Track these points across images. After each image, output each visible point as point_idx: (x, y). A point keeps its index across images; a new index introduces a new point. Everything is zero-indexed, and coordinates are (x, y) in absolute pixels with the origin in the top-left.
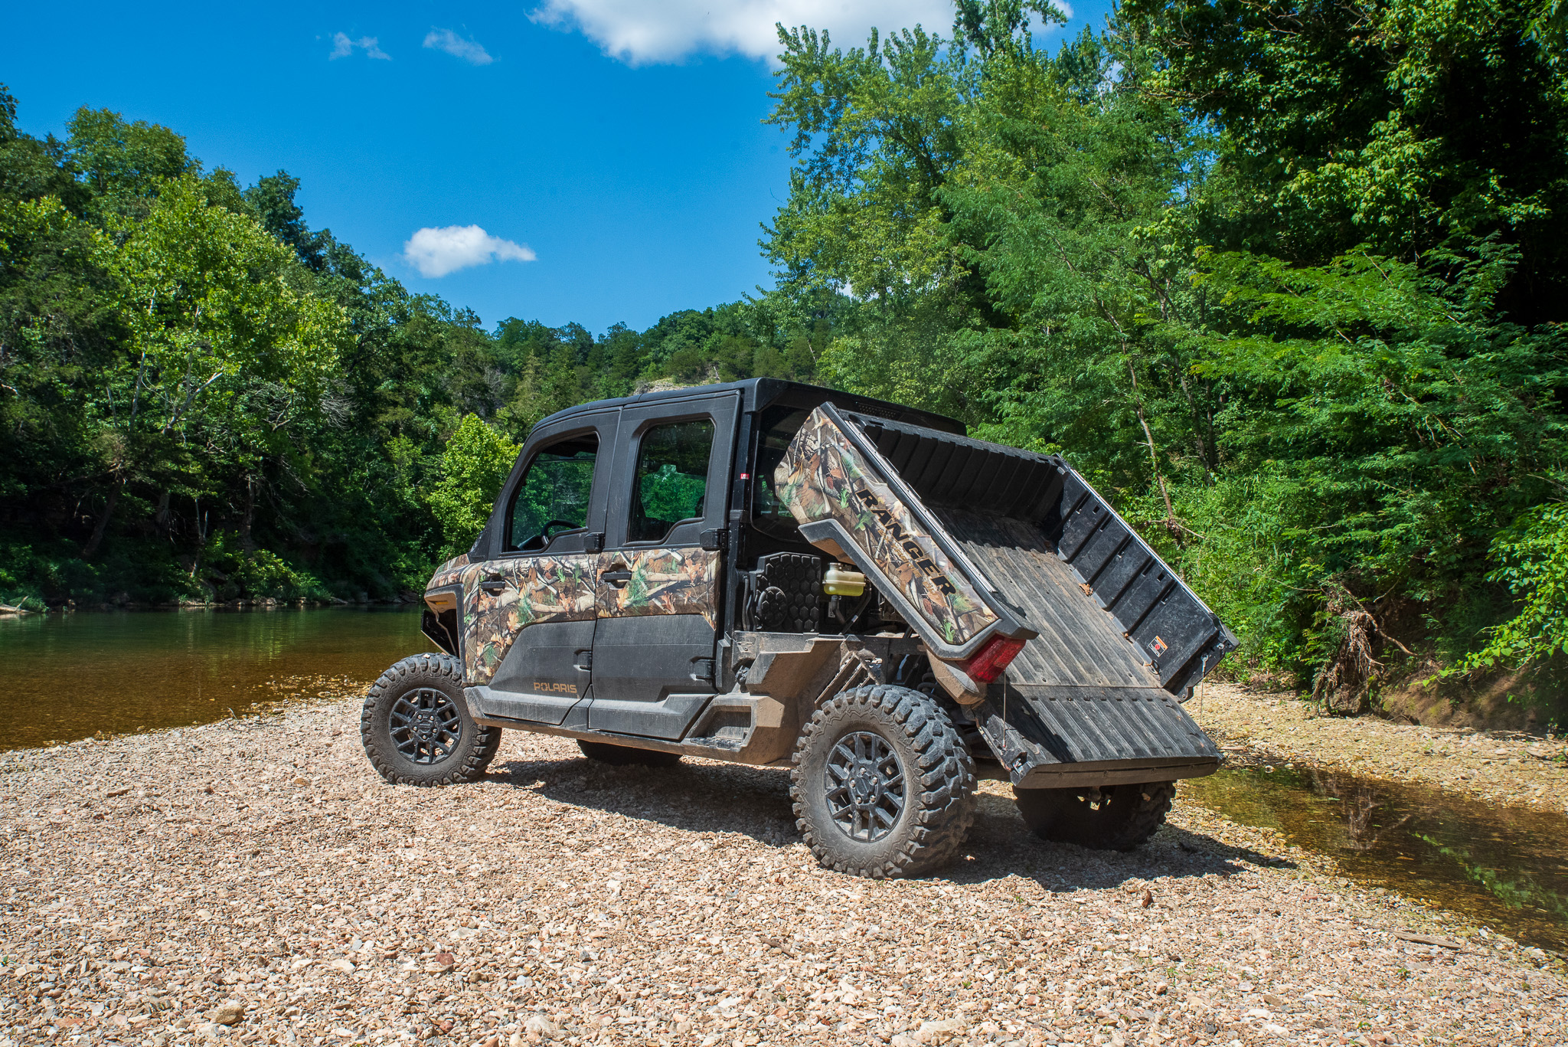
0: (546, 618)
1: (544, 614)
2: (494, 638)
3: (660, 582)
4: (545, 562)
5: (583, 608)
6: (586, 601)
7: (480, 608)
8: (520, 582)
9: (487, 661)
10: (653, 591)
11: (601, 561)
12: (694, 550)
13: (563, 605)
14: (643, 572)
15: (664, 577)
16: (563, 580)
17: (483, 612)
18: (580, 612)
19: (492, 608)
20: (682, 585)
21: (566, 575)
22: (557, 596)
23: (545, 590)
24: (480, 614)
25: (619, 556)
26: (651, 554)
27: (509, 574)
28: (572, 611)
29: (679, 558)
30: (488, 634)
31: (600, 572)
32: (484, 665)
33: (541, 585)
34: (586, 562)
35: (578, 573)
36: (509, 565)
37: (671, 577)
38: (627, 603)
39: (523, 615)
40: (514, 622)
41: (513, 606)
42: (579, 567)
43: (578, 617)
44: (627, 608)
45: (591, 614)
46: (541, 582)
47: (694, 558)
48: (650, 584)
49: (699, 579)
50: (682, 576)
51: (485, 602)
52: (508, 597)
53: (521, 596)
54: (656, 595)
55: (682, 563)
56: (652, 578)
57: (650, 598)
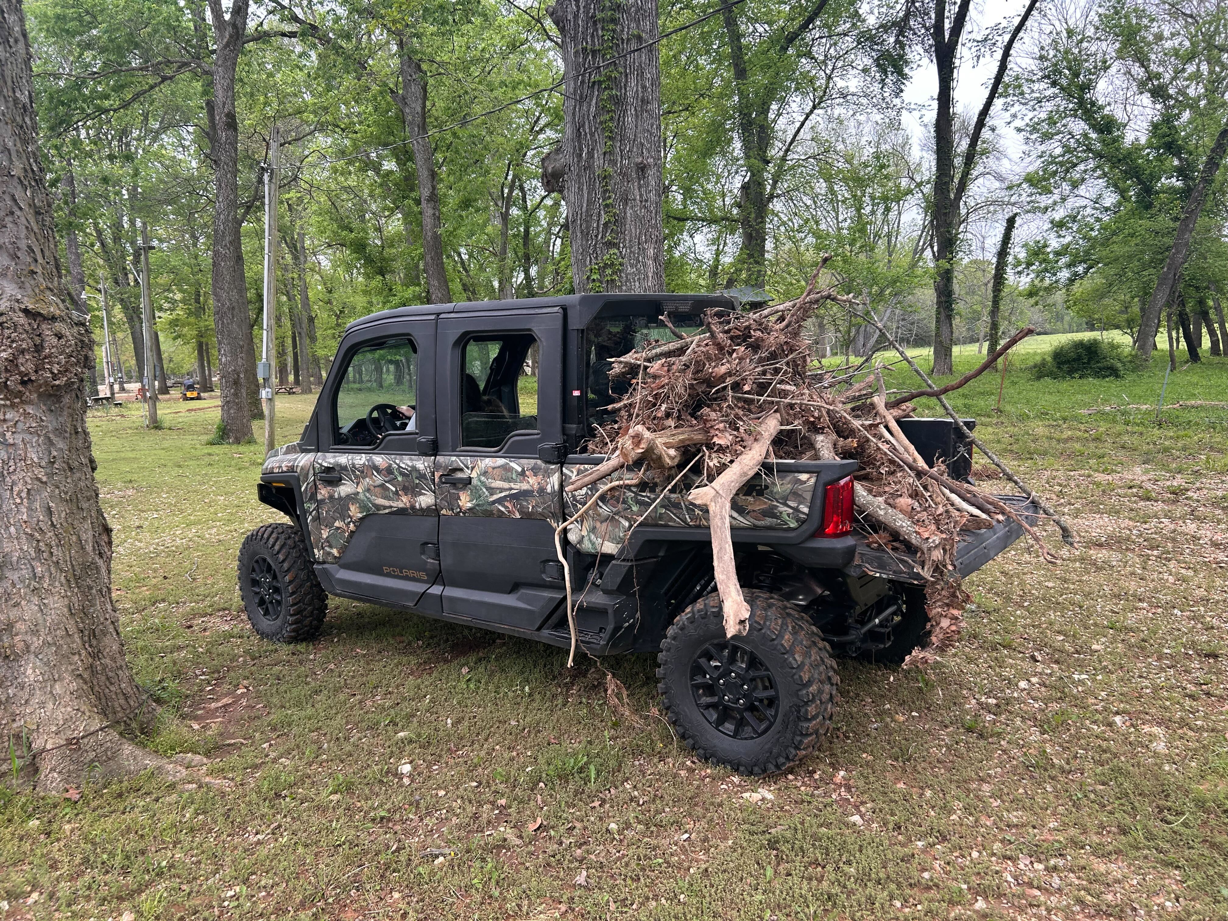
0: (387, 511)
1: (385, 508)
2: (337, 524)
3: (502, 490)
4: (379, 460)
5: (424, 505)
6: (426, 500)
7: (319, 497)
8: (357, 477)
9: (334, 543)
10: (495, 497)
11: (437, 466)
12: (533, 461)
13: (404, 502)
14: (483, 478)
15: (506, 485)
16: (400, 479)
17: (323, 501)
18: (421, 509)
19: (331, 497)
20: (525, 494)
21: (402, 474)
22: (396, 493)
23: (382, 486)
24: (320, 503)
25: (455, 460)
26: (488, 462)
27: (344, 468)
28: (413, 507)
29: (520, 469)
30: (331, 520)
31: (437, 475)
32: (331, 547)
33: (379, 482)
34: (422, 464)
35: (415, 475)
36: (343, 459)
37: (513, 486)
38: (469, 505)
39: (363, 507)
40: (355, 512)
41: (352, 498)
42: (414, 468)
43: (420, 513)
44: (470, 509)
45: (433, 512)
46: (379, 479)
47: (535, 470)
48: (492, 491)
49: (542, 490)
50: (525, 486)
51: (323, 492)
52: (345, 489)
53: (360, 490)
54: (500, 501)
55: (523, 473)
56: (493, 485)
57: (494, 502)
